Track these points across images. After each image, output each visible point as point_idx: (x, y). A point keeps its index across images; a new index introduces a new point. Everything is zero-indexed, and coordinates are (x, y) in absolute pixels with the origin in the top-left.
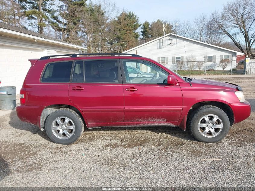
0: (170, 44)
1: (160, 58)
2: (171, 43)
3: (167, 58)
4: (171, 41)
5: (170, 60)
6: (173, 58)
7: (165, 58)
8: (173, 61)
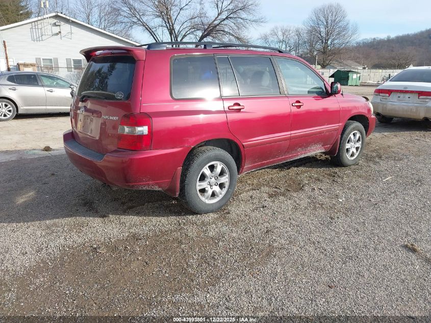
0: (57, 34)
1: (42, 60)
2: (60, 32)
3: (56, 60)
4: (58, 27)
5: (62, 63)
6: (68, 60)
7: (51, 60)
8: (69, 66)
